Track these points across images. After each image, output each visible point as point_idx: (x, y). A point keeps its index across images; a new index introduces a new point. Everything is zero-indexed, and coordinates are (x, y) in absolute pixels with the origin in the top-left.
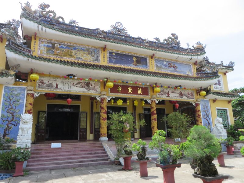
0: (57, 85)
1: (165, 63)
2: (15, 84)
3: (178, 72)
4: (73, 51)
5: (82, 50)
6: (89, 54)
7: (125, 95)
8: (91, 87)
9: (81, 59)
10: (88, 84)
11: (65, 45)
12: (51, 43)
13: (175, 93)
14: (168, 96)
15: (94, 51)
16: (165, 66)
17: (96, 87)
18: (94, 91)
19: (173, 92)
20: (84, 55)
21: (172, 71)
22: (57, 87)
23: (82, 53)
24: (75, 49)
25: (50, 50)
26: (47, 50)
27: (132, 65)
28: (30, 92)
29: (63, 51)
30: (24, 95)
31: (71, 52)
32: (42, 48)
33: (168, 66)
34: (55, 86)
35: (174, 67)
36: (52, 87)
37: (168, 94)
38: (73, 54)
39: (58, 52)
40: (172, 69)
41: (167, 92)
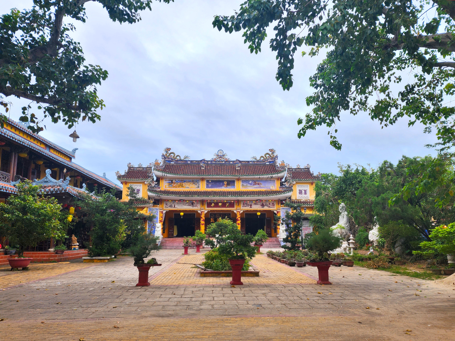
0: (175, 206)
1: (250, 182)
2: (153, 207)
3: (262, 188)
4: (183, 184)
5: (189, 181)
6: (193, 184)
7: (217, 208)
8: (194, 205)
9: (189, 188)
10: (193, 204)
11: (178, 180)
12: (171, 180)
13: (257, 204)
14: (251, 207)
15: (197, 182)
16: (251, 184)
17: (198, 205)
18: (196, 207)
19: (255, 204)
20: (191, 185)
21: (256, 188)
22: (174, 207)
23: (189, 183)
24: (185, 182)
25: (170, 185)
26: (169, 185)
27: (223, 187)
28: (161, 211)
29: (177, 184)
30: (158, 212)
31: (182, 184)
32: (166, 184)
33: (253, 183)
34: (173, 206)
35: (258, 184)
36: (172, 207)
37: (251, 205)
38: (184, 185)
39: (175, 185)
40: (257, 186)
41: (250, 204)
